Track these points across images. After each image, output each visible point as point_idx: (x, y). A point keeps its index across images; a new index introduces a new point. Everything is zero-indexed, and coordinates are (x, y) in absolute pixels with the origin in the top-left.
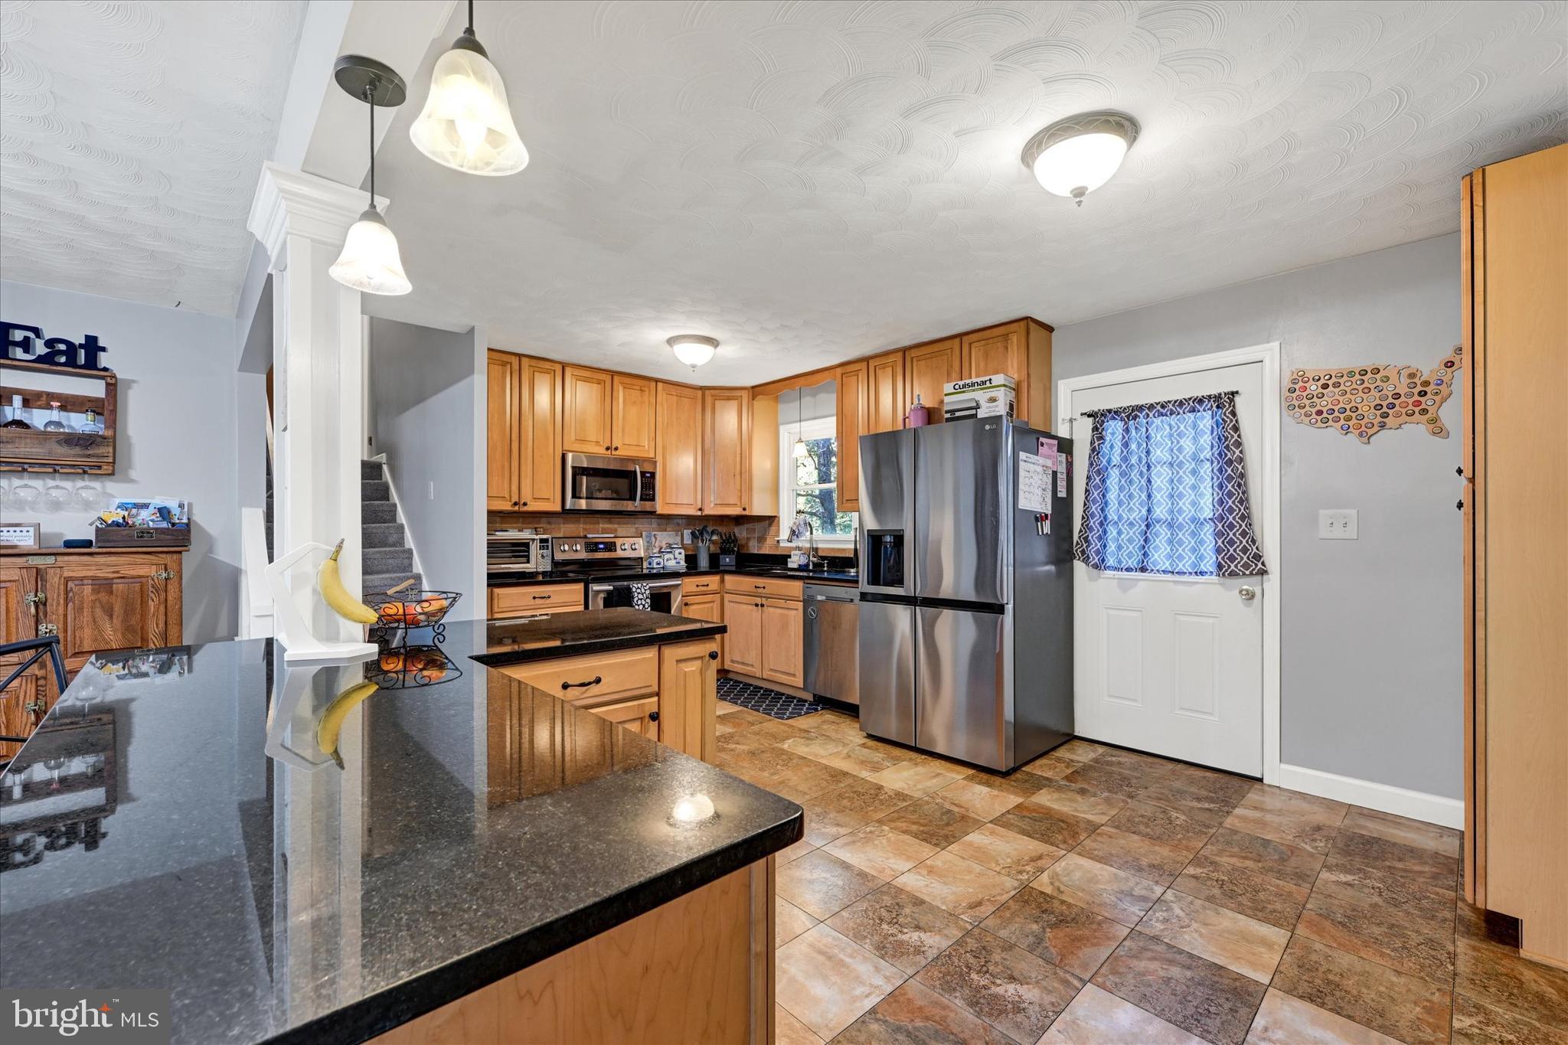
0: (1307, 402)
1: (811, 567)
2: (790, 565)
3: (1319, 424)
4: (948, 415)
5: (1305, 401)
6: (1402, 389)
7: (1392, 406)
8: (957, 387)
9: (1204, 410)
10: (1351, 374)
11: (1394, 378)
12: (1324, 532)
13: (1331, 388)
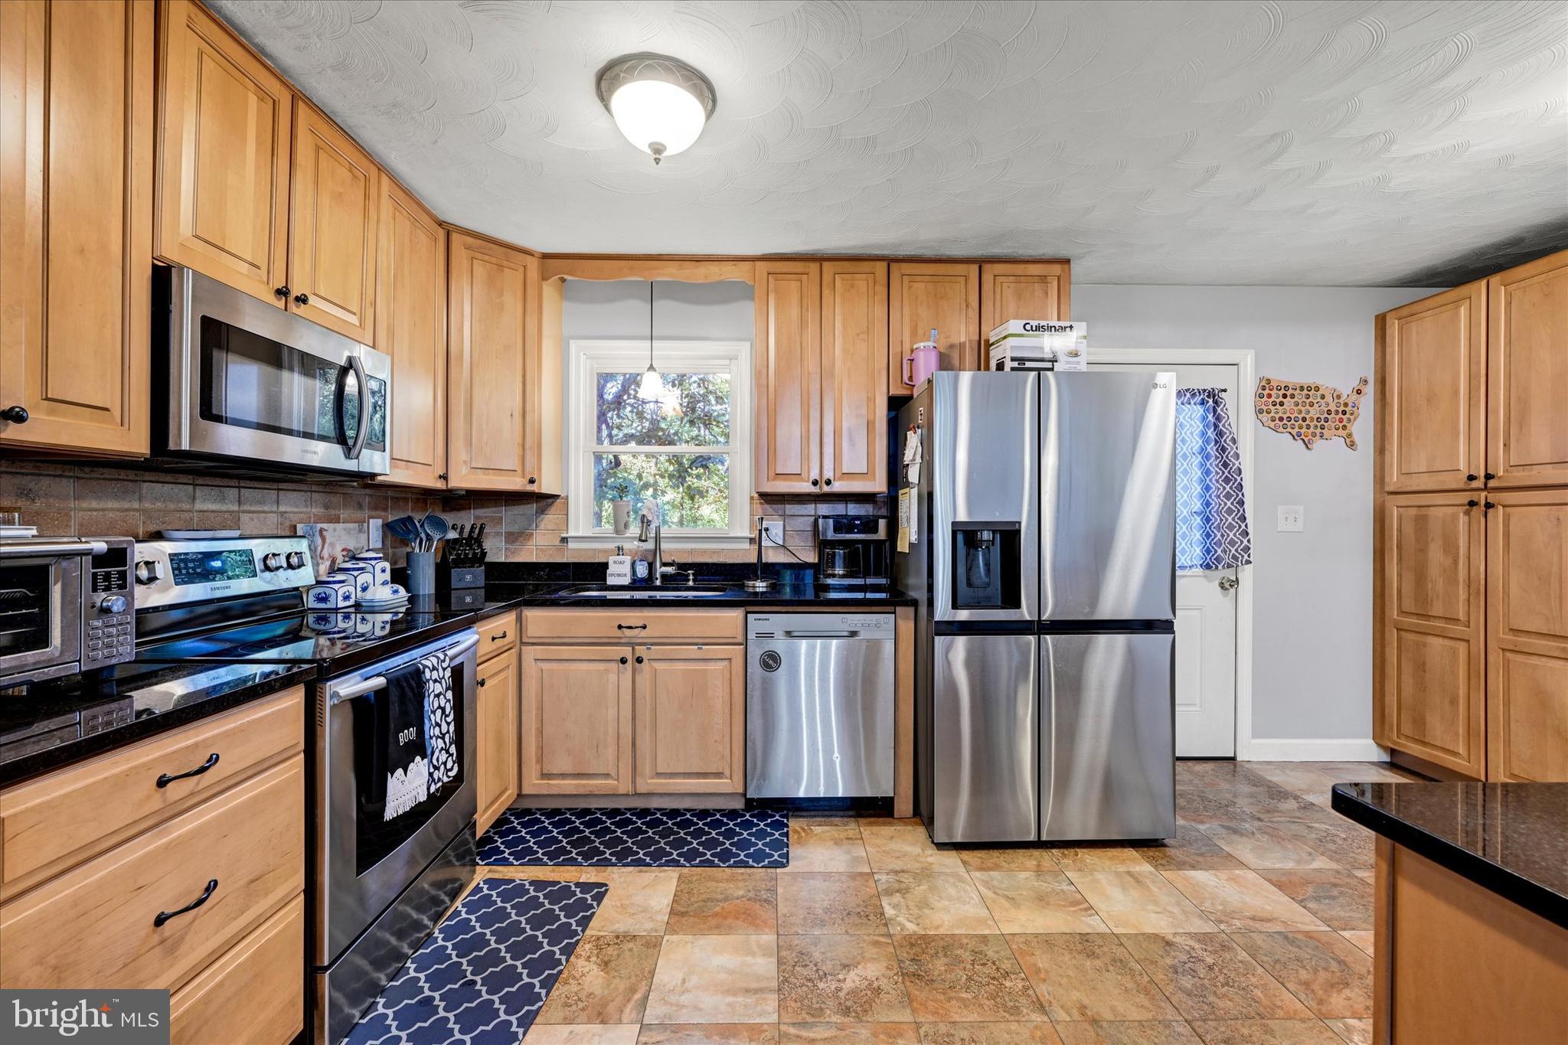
0: (1272, 408)
1: (658, 583)
2: (610, 581)
3: (1281, 429)
4: (1015, 364)
5: (1271, 407)
6: (1333, 408)
7: (1326, 420)
8: (1028, 327)
9: (1195, 404)
10: (1302, 388)
11: (1329, 398)
12: (1282, 526)
13: (1288, 398)
